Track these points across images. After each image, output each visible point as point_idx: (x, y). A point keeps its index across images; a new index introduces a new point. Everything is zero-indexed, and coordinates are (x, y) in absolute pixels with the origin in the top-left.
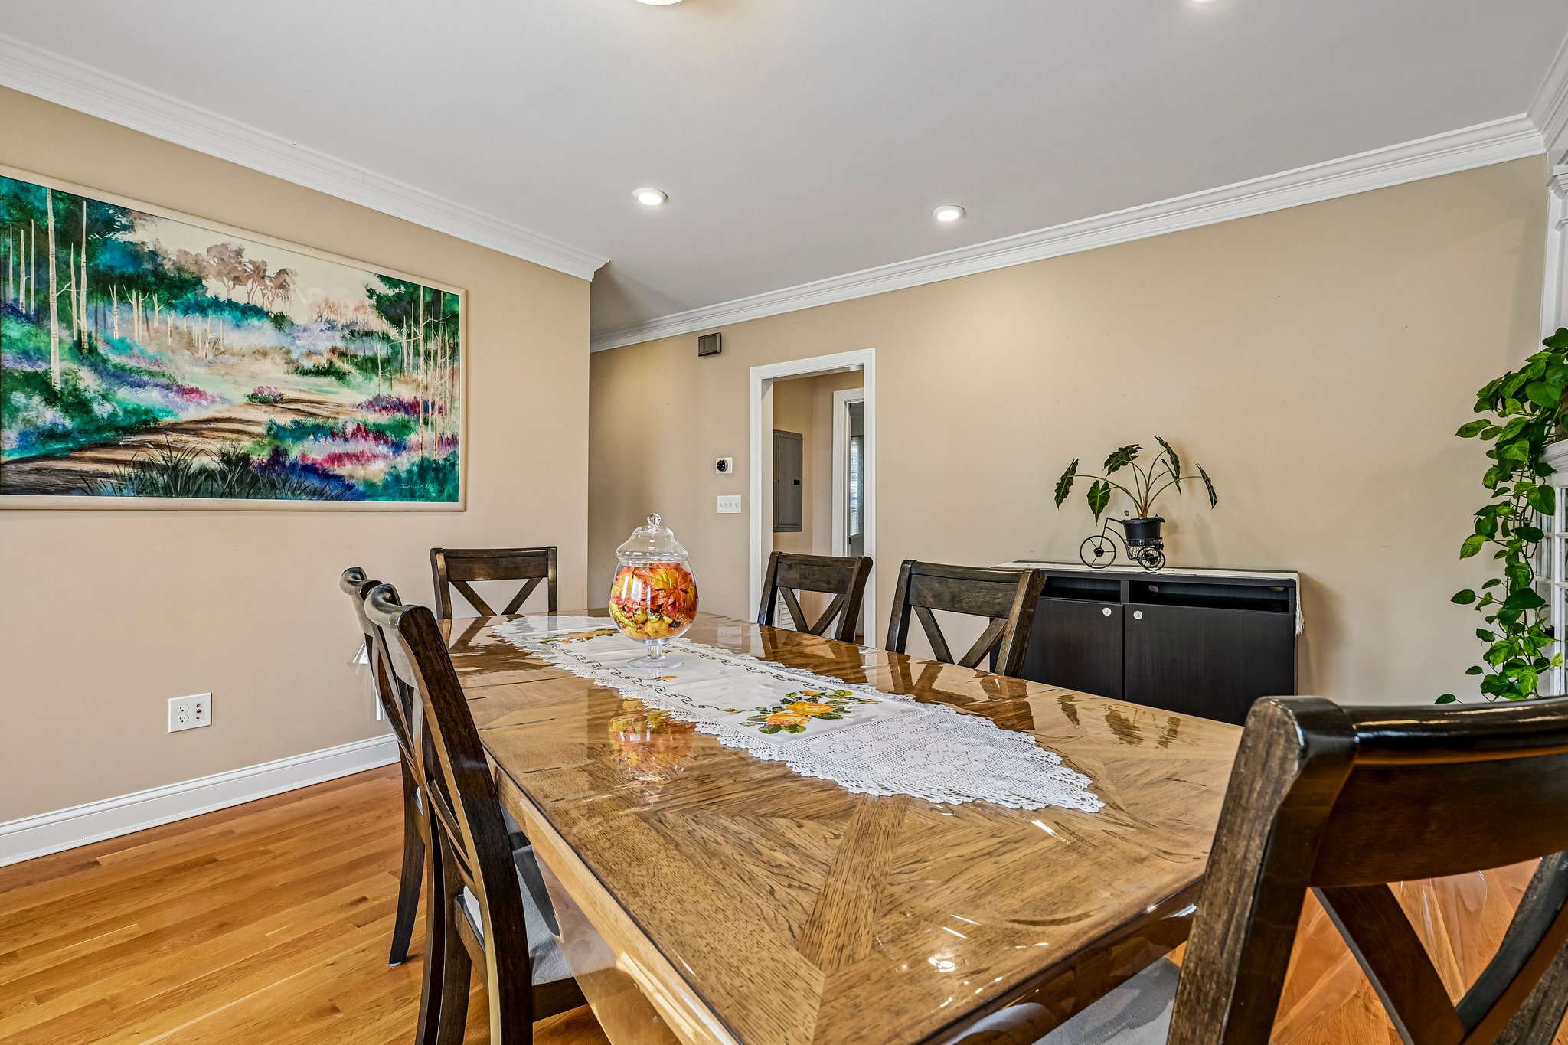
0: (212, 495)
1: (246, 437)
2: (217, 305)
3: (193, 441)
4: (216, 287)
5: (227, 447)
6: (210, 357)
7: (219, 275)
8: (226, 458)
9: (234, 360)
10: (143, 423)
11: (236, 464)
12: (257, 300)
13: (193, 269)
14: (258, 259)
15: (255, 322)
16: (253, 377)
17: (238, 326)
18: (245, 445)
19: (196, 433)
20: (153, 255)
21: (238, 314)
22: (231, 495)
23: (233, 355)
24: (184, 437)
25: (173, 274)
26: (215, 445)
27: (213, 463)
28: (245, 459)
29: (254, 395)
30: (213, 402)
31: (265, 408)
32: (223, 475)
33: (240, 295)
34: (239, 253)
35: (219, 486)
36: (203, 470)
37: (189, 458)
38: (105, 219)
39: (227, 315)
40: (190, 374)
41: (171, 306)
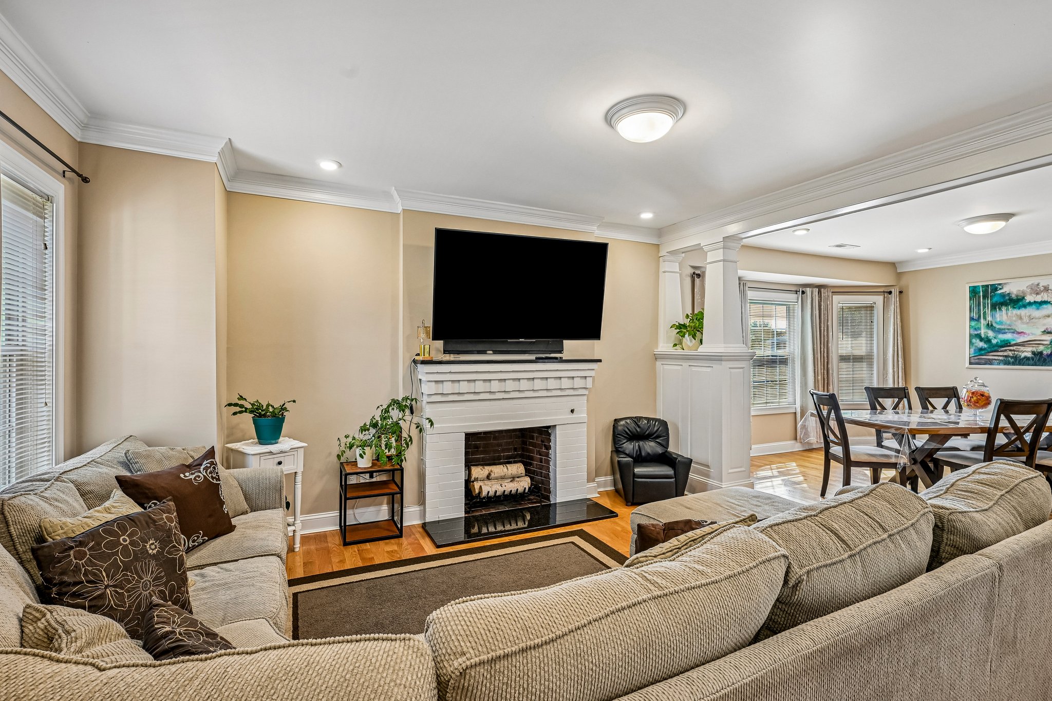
0: (1029, 365)
1: (1041, 346)
2: (1030, 304)
3: (1022, 348)
4: (1029, 298)
5: (1034, 349)
6: (1028, 321)
7: (1031, 294)
8: (1033, 353)
9: (1037, 320)
10: (1006, 344)
11: (1037, 355)
12: (1045, 299)
13: (1022, 295)
14: (1045, 284)
15: (1045, 306)
16: (1044, 325)
17: (1038, 309)
18: (1041, 348)
19: (1023, 346)
20: (1009, 294)
21: (1038, 305)
22: (1036, 365)
23: (1036, 319)
24: (1019, 347)
25: (1015, 298)
26: (1030, 349)
27: (1029, 355)
28: (1041, 353)
29: (1044, 331)
30: (1029, 335)
31: (1049, 335)
32: (1033, 359)
33: (1039, 298)
34: (1038, 285)
35: (1031, 362)
36: (1025, 357)
37: (1020, 354)
38: (995, 288)
39: (1034, 306)
40: (1020, 327)
41: (1014, 308)
